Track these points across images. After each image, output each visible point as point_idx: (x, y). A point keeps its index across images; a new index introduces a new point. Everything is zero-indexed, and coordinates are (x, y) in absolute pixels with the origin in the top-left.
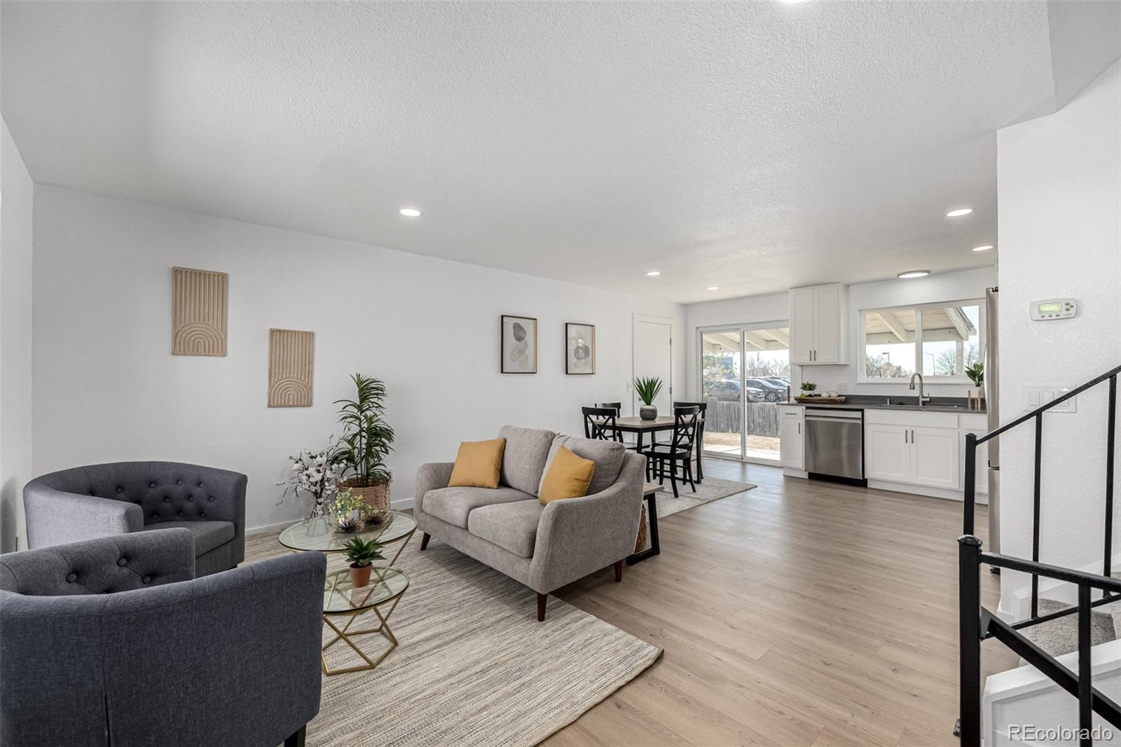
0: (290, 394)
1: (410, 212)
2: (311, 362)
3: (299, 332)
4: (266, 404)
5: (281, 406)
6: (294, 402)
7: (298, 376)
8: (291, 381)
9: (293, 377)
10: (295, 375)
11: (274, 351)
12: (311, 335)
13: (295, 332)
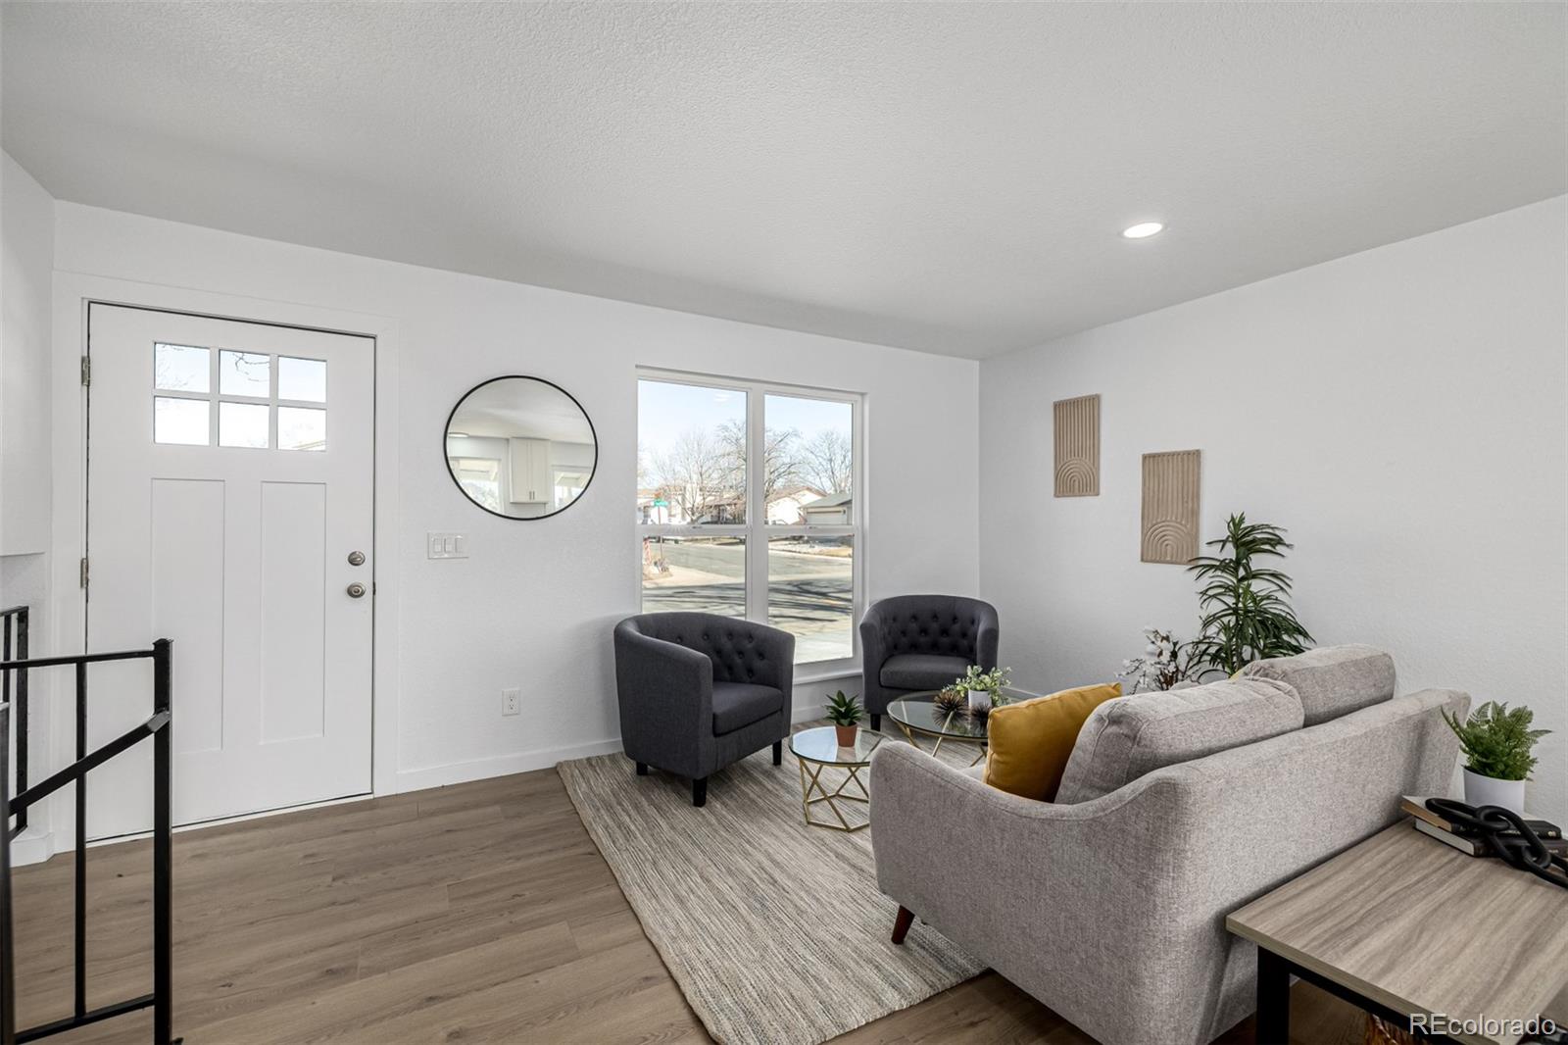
0: (1167, 545)
1: (1144, 230)
2: (1196, 496)
3: (1178, 454)
4: (1140, 559)
5: (1158, 562)
6: (1172, 557)
7: (1176, 519)
8: (1168, 526)
9: (1172, 521)
10: (1174, 518)
11: (1147, 485)
12: (1197, 454)
13: (1173, 454)
